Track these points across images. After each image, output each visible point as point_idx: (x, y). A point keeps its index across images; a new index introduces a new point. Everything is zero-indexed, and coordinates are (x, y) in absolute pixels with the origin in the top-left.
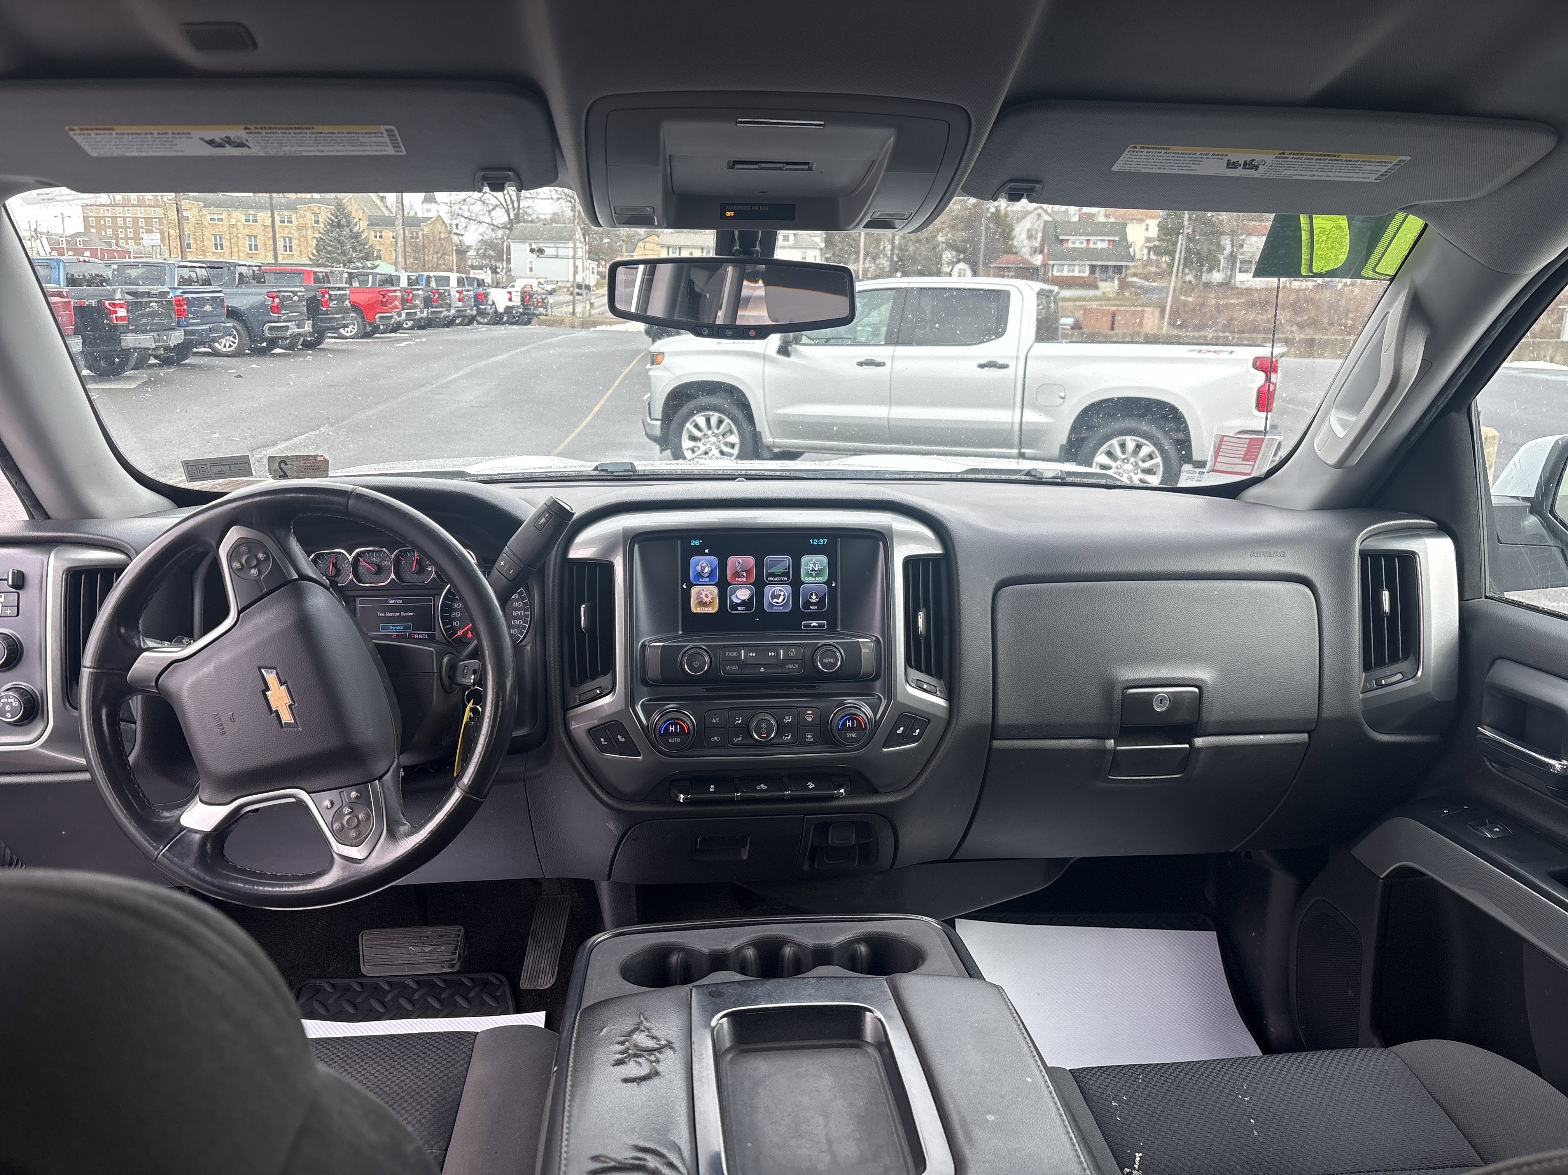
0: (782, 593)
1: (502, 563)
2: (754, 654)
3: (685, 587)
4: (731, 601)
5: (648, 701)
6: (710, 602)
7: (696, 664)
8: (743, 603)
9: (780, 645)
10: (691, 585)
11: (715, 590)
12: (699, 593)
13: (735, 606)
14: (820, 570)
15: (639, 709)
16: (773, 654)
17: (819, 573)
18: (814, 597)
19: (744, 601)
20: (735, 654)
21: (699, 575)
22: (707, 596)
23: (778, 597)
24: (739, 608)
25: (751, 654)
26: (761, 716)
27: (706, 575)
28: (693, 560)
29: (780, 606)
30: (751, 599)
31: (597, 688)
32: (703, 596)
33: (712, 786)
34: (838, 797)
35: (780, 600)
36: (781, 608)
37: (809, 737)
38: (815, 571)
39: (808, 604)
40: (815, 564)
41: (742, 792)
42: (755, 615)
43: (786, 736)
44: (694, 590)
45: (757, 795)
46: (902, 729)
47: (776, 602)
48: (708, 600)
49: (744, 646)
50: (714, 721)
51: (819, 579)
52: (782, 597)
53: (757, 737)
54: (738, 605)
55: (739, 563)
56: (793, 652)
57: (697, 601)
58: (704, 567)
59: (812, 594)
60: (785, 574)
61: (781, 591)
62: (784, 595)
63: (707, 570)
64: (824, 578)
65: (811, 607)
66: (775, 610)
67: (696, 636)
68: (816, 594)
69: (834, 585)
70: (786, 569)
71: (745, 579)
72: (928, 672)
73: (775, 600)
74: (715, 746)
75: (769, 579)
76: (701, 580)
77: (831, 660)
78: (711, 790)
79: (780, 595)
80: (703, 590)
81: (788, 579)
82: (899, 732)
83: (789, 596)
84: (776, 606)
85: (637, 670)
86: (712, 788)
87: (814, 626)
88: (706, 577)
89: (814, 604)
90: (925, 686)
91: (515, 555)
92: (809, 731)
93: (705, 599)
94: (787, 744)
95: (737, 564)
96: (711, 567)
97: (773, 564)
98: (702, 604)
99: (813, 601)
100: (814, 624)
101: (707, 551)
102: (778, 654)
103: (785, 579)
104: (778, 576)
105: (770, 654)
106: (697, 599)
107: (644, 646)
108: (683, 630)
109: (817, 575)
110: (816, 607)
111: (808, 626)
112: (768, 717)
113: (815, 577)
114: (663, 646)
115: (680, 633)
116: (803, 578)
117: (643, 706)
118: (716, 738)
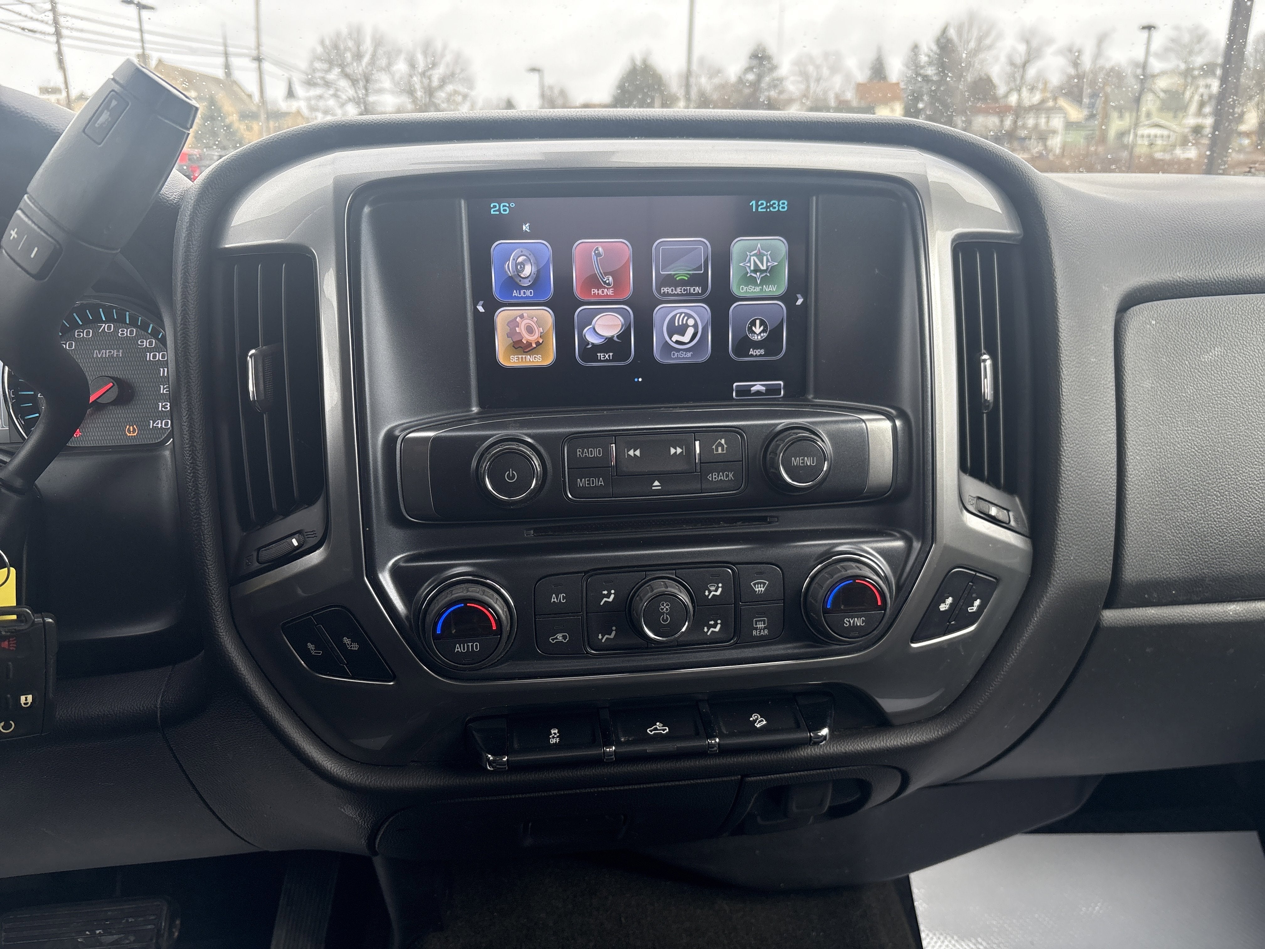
0: (691, 322)
1: (13, 234)
2: (638, 453)
3: (481, 309)
4: (584, 342)
5: (408, 559)
6: (538, 344)
7: (511, 476)
8: (609, 344)
9: (696, 432)
10: (493, 306)
11: (547, 316)
12: (513, 324)
13: (590, 352)
14: (771, 270)
15: (386, 579)
16: (679, 450)
17: (770, 276)
18: (758, 329)
19: (610, 340)
20: (596, 453)
21: (512, 283)
22: (530, 330)
23: (682, 330)
24: (601, 356)
25: (631, 453)
26: (660, 587)
27: (526, 283)
28: (498, 247)
29: (686, 350)
30: (624, 335)
31: (292, 535)
32: (522, 329)
33: (554, 731)
34: (816, 742)
35: (686, 338)
36: (689, 354)
37: (760, 627)
38: (762, 271)
39: (744, 344)
40: (760, 256)
41: (618, 744)
42: (634, 371)
43: (710, 627)
44: (502, 317)
45: (650, 748)
46: (949, 600)
47: (678, 342)
48: (533, 338)
49: (616, 435)
50: (554, 599)
51: (771, 289)
52: (690, 332)
53: (651, 635)
54: (597, 348)
55: (598, 255)
56: (721, 447)
57: (510, 341)
58: (523, 264)
59: (753, 323)
60: (697, 280)
61: (690, 316)
62: (695, 326)
63: (528, 270)
64: (779, 288)
65: (751, 352)
66: (674, 359)
67: (510, 416)
68: (762, 323)
69: (800, 302)
70: (699, 268)
71: (610, 292)
72: (992, 481)
73: (676, 337)
74: (559, 652)
75: (665, 290)
76: (515, 293)
77: (808, 462)
78: (553, 741)
79: (686, 326)
80: (522, 317)
81: (704, 290)
82: (943, 607)
83: (705, 329)
84: (678, 350)
85: (377, 492)
86: (554, 734)
87: (758, 393)
88: (527, 288)
89: (757, 345)
90: (993, 511)
91: (48, 216)
92: (761, 614)
93: (527, 337)
94: (714, 641)
95: (594, 258)
96: (537, 263)
97: (671, 258)
98: (520, 347)
99: (756, 338)
100: (758, 386)
101: (526, 228)
102: (690, 450)
103: (698, 290)
104: (683, 283)
105: (673, 451)
106: (509, 335)
107: (390, 439)
108: (481, 404)
109: (765, 281)
110: (762, 352)
111: (744, 392)
112: (674, 589)
113: (762, 284)
114: (435, 439)
115: (475, 409)
116: (737, 288)
117: (397, 574)
118: (560, 637)
